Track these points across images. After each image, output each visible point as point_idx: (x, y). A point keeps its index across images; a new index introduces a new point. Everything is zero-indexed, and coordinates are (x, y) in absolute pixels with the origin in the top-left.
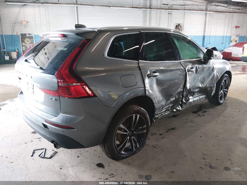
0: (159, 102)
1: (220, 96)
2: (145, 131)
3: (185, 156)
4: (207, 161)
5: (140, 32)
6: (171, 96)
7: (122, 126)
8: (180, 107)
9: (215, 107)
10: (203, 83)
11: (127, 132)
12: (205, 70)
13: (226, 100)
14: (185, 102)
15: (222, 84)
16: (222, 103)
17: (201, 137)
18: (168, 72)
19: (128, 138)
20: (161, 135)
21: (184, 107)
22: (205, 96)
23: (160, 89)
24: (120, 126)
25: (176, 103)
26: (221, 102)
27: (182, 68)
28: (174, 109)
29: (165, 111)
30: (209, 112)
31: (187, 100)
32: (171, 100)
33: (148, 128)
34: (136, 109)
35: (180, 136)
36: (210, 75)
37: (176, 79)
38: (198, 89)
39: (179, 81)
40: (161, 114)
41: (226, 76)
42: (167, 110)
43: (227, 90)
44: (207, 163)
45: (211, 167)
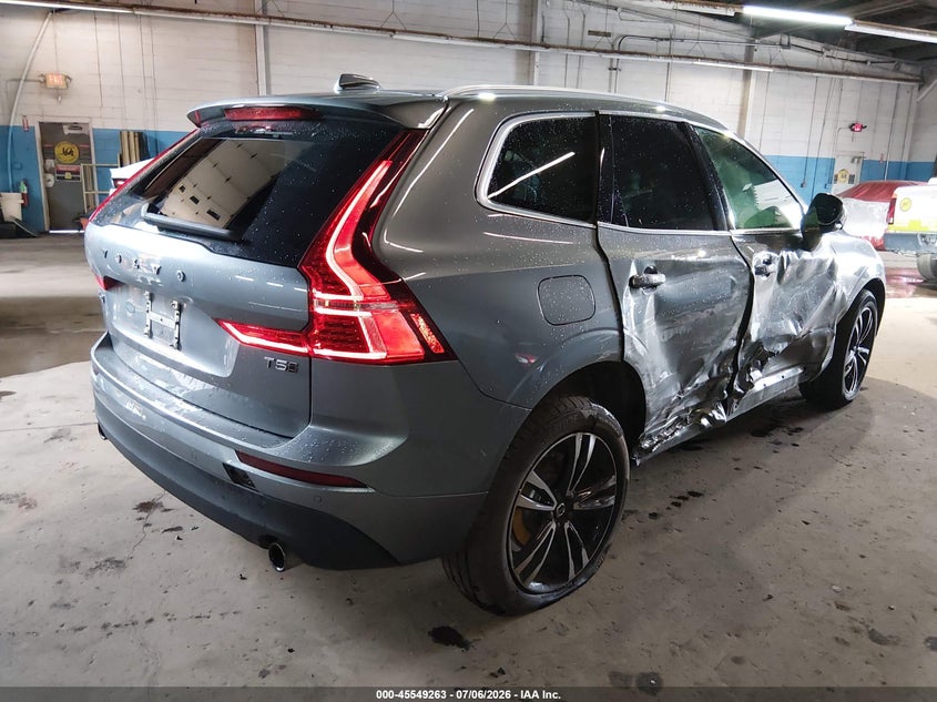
0: (661, 388)
1: (845, 374)
2: (612, 501)
3: (770, 597)
4: (853, 614)
5: (597, 113)
6: (699, 365)
7: (535, 479)
8: (722, 410)
9: (830, 415)
10: (800, 319)
11: (552, 504)
12: (810, 270)
13: (862, 389)
14: (739, 390)
15: (856, 326)
16: (851, 401)
17: (807, 523)
18: (695, 271)
19: (554, 526)
20: (653, 516)
21: (735, 410)
22: (800, 371)
23: (666, 340)
24: (528, 480)
25: (709, 394)
26: (849, 394)
27: (737, 258)
28: (701, 417)
29: (674, 424)
30: (811, 431)
31: (749, 385)
32: (697, 381)
33: (619, 490)
34: (586, 413)
35: (728, 523)
36: (822, 290)
37: (717, 302)
38: (786, 345)
39: (730, 309)
40: (659, 436)
41: (869, 299)
42: (680, 420)
43: (867, 351)
44: (857, 624)
45: (875, 637)
